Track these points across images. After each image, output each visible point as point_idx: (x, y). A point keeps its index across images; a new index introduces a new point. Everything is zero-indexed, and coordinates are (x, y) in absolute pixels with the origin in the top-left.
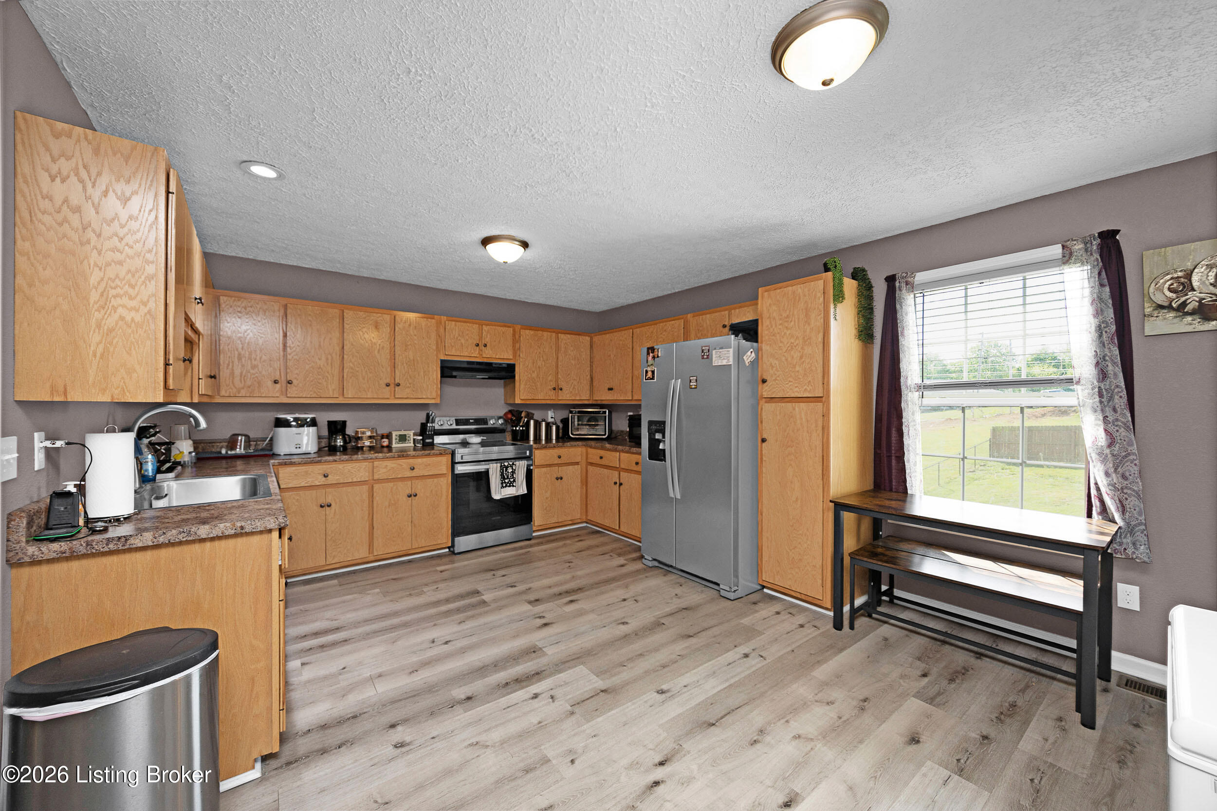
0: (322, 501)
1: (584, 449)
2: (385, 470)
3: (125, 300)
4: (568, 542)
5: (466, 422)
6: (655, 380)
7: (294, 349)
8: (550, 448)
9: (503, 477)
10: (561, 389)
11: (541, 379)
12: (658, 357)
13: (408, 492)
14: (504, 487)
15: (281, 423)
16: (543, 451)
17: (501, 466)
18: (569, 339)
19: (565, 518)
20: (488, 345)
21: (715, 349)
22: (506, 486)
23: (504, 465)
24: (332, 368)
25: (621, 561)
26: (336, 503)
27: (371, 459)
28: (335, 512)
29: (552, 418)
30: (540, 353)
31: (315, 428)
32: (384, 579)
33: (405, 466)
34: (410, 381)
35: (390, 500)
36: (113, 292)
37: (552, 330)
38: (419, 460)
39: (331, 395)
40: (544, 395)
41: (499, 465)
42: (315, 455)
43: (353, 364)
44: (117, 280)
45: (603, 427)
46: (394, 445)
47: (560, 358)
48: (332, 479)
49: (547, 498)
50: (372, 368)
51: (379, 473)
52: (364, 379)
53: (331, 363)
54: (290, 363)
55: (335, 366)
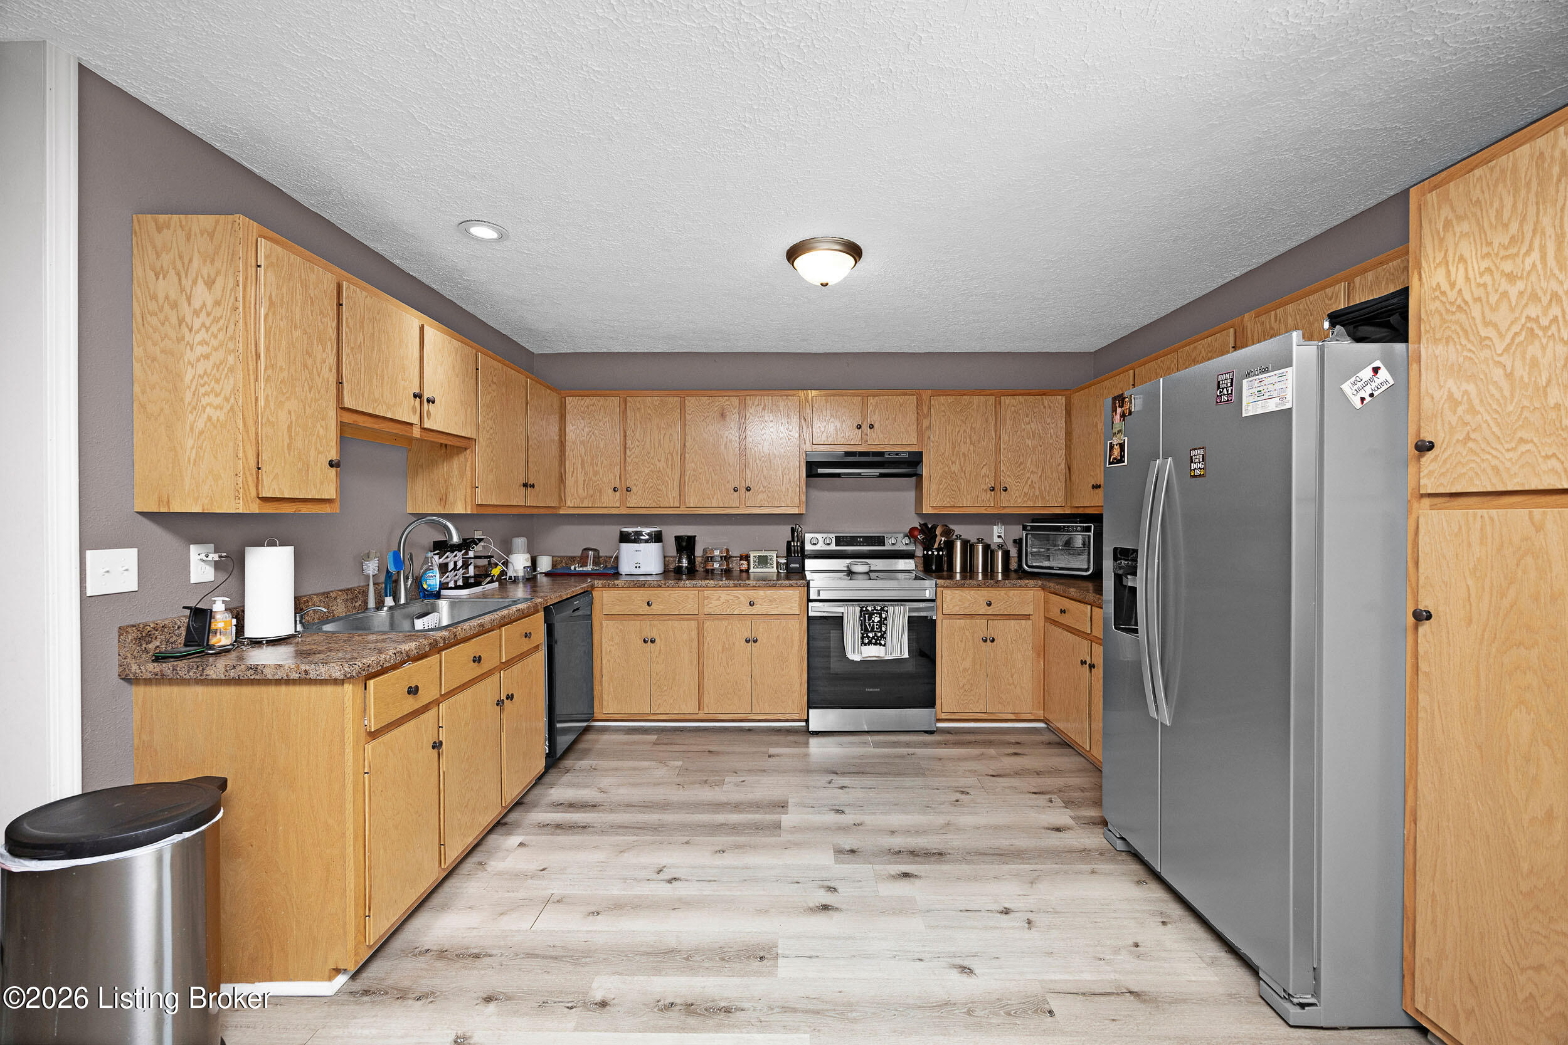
0: (648, 635)
1: (1040, 594)
2: (717, 603)
3: (211, 399)
4: (992, 751)
5: (852, 541)
6: (1126, 463)
7: (633, 450)
8: (971, 587)
9: (864, 629)
10: (1006, 490)
11: (967, 475)
12: (1130, 413)
13: (747, 635)
14: (865, 644)
15: (625, 538)
16: (957, 592)
17: (861, 611)
18: (1021, 403)
19: (1000, 708)
20: (875, 426)
21: (1248, 375)
22: (870, 643)
23: (867, 610)
24: (672, 471)
25: (1063, 817)
26: (661, 640)
27: (700, 587)
28: (660, 650)
29: (999, 537)
30: (965, 431)
31: (660, 544)
32: (701, 748)
33: (742, 598)
34: (765, 484)
35: (724, 643)
36: (202, 390)
37: (989, 392)
38: (761, 593)
39: (669, 502)
40: (973, 499)
41: (858, 609)
42: (658, 578)
43: (696, 464)
44: (205, 377)
45: (1085, 557)
46: (752, 570)
47: (1005, 437)
48: (656, 608)
49: (965, 670)
50: (718, 468)
51: (710, 605)
52: (708, 483)
53: (672, 465)
54: (629, 468)
55: (676, 468)
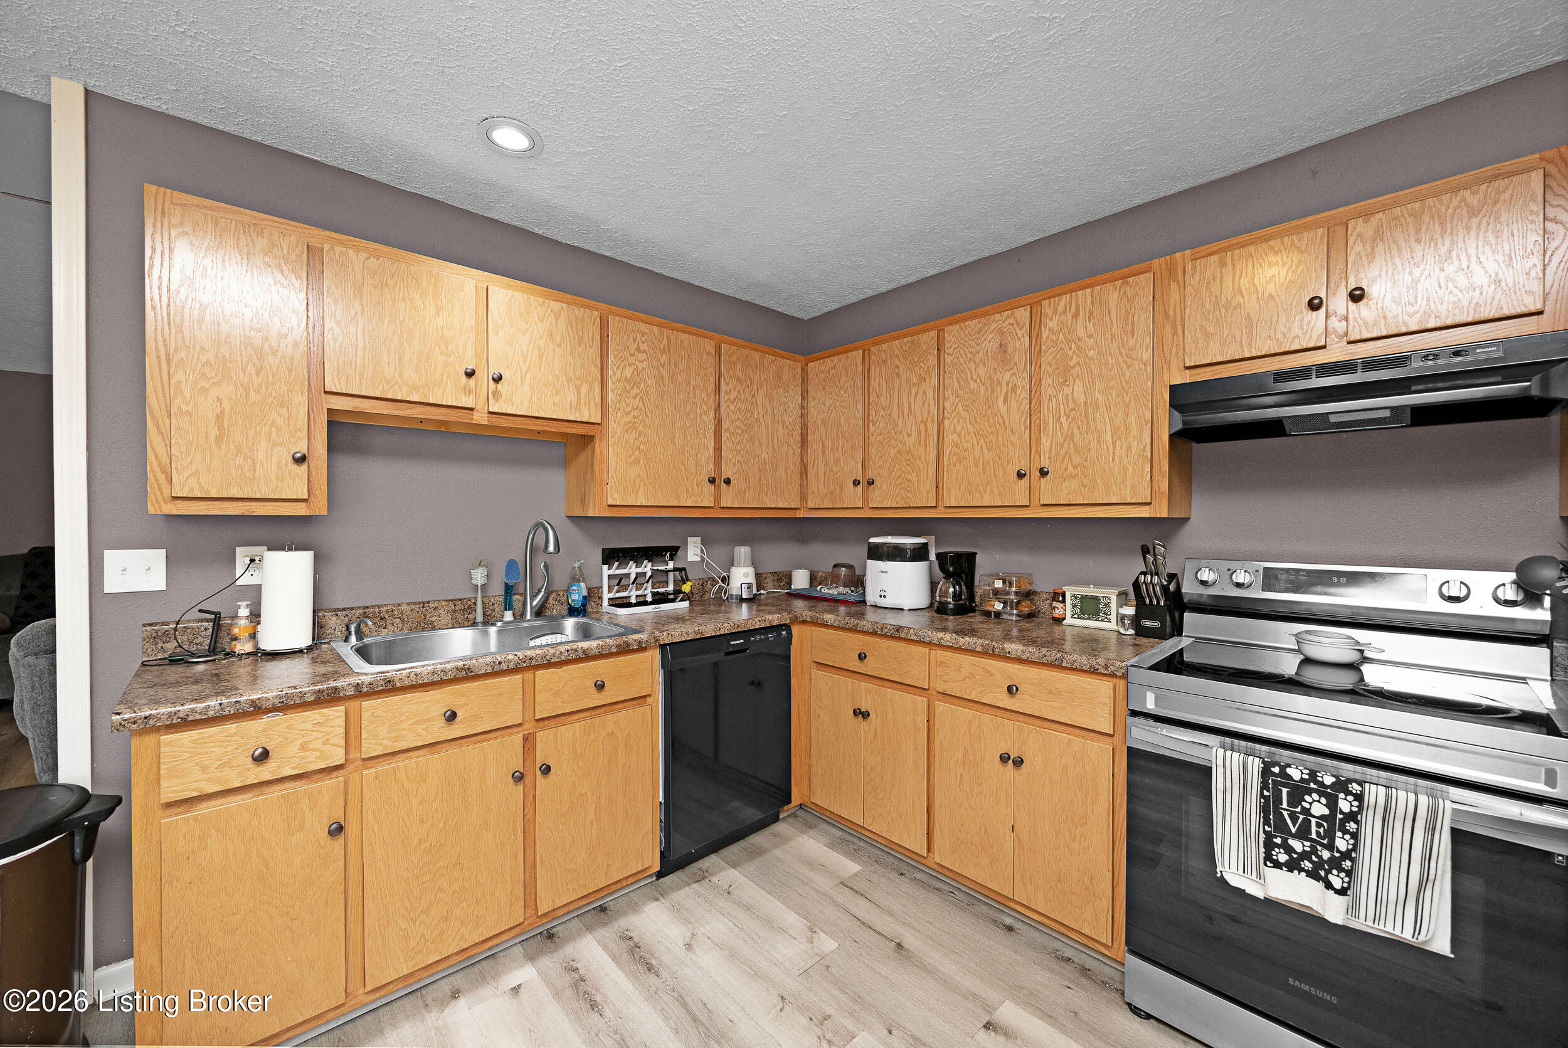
0: (861, 705)
2: (957, 676)
7: (878, 423)
9: (1276, 824)
13: (1004, 747)
14: (1277, 865)
15: (874, 552)
17: (1266, 772)
22: (1292, 866)
23: (1283, 773)
24: (925, 449)
26: (877, 717)
27: (930, 643)
28: (876, 733)
31: (924, 562)
33: (997, 677)
34: (1076, 460)
35: (966, 748)
38: (1034, 674)
41: (1255, 765)
43: (959, 436)
46: (1069, 621)
48: (871, 666)
50: (992, 437)
51: (944, 678)
52: (977, 466)
53: (925, 440)
54: (873, 450)
55: (931, 446)
